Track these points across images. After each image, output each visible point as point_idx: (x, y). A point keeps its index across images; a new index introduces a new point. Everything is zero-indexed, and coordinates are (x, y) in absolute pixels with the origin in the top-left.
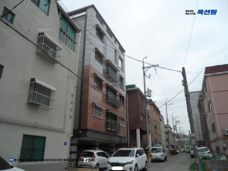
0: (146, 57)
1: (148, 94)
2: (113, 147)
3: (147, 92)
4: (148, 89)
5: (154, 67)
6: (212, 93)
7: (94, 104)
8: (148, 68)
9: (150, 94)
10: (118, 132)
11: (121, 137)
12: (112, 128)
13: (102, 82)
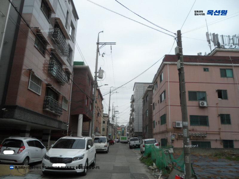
0: (103, 32)
1: (99, 74)
2: (48, 134)
3: (98, 72)
4: (100, 68)
5: (110, 45)
6: (168, 83)
7: (31, 72)
8: (103, 44)
9: (102, 75)
10: (58, 115)
11: (60, 122)
12: (52, 109)
13: (46, 45)
